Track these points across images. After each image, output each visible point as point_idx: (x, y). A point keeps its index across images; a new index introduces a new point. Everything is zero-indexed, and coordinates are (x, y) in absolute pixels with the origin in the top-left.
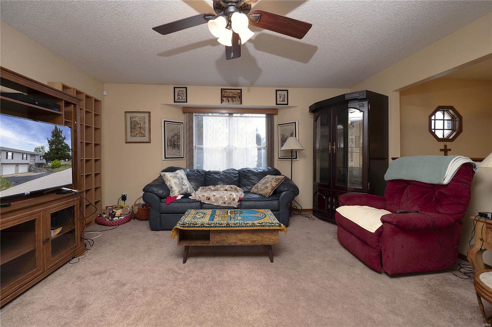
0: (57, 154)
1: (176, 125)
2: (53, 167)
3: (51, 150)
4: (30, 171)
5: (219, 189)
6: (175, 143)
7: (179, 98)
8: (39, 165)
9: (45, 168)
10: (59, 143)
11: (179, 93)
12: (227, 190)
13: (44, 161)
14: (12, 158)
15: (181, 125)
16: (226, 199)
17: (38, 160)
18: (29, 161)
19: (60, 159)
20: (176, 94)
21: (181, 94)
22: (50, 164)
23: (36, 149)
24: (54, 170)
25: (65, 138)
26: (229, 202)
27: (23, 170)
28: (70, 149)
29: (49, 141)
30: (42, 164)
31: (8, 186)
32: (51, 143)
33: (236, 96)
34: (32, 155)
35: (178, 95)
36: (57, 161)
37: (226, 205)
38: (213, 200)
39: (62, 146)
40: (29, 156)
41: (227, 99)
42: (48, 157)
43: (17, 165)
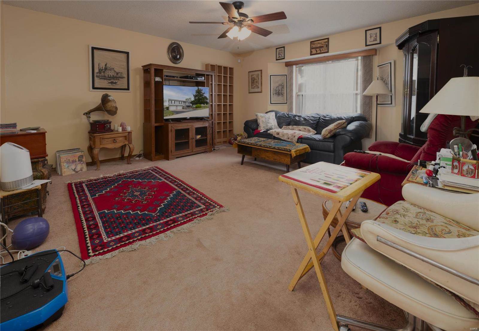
0: (199, 101)
1: (281, 78)
2: (196, 107)
3: (195, 100)
4: (183, 109)
5: (295, 129)
6: (280, 92)
7: (279, 56)
8: (188, 106)
9: (191, 108)
10: (200, 96)
11: (279, 52)
12: (300, 130)
13: (191, 105)
14: (174, 103)
15: (285, 77)
16: (290, 136)
17: (187, 104)
18: (183, 104)
19: (201, 103)
20: (278, 53)
21: (281, 52)
22: (194, 106)
23: (186, 99)
24: (197, 109)
25: (204, 93)
26: (291, 138)
27: (180, 108)
28: (208, 99)
29: (194, 95)
30: (190, 106)
31: (173, 114)
32: (195, 96)
33: (323, 45)
34: (184, 102)
35: (279, 54)
36: (199, 105)
37: (289, 140)
38: (281, 135)
39: (202, 97)
40: (182, 102)
41: (315, 50)
42: (193, 103)
43: (177, 106)
